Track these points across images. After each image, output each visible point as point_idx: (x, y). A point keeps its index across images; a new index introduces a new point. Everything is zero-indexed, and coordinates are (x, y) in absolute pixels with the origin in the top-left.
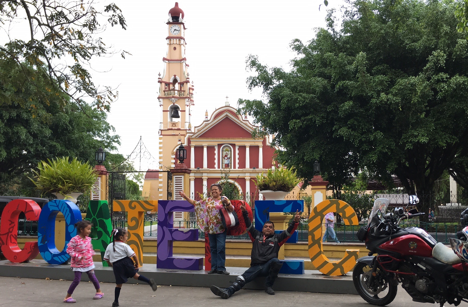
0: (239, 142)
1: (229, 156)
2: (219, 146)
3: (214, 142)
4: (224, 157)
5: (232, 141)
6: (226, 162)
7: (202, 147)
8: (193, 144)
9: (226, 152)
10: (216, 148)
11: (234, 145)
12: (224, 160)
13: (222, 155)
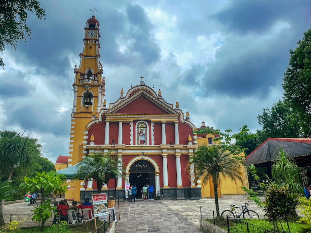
0: (155, 119)
1: (144, 133)
2: (135, 122)
3: (130, 118)
4: (140, 134)
5: (148, 117)
6: (142, 138)
7: (118, 123)
8: (108, 119)
9: (141, 128)
10: (132, 124)
11: (149, 122)
12: (139, 136)
13: (138, 131)
